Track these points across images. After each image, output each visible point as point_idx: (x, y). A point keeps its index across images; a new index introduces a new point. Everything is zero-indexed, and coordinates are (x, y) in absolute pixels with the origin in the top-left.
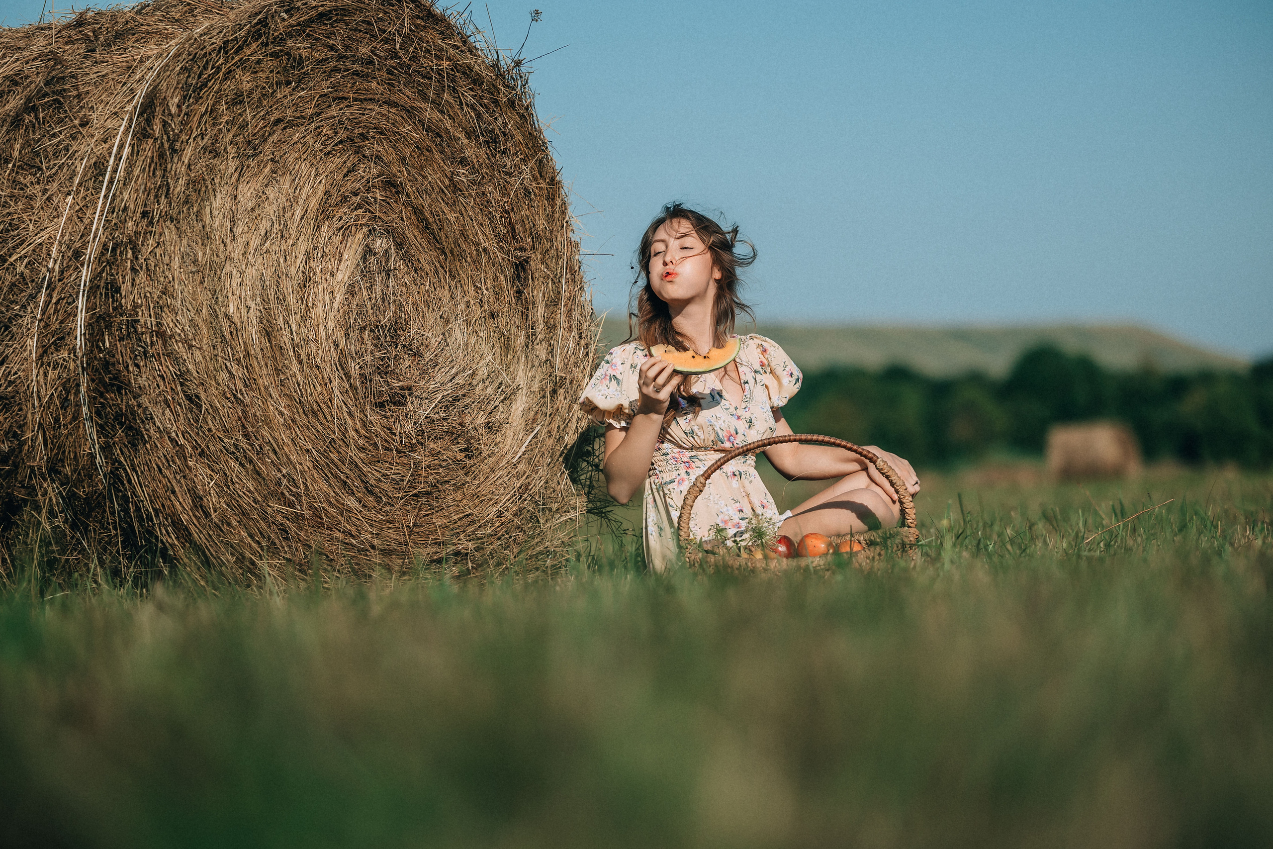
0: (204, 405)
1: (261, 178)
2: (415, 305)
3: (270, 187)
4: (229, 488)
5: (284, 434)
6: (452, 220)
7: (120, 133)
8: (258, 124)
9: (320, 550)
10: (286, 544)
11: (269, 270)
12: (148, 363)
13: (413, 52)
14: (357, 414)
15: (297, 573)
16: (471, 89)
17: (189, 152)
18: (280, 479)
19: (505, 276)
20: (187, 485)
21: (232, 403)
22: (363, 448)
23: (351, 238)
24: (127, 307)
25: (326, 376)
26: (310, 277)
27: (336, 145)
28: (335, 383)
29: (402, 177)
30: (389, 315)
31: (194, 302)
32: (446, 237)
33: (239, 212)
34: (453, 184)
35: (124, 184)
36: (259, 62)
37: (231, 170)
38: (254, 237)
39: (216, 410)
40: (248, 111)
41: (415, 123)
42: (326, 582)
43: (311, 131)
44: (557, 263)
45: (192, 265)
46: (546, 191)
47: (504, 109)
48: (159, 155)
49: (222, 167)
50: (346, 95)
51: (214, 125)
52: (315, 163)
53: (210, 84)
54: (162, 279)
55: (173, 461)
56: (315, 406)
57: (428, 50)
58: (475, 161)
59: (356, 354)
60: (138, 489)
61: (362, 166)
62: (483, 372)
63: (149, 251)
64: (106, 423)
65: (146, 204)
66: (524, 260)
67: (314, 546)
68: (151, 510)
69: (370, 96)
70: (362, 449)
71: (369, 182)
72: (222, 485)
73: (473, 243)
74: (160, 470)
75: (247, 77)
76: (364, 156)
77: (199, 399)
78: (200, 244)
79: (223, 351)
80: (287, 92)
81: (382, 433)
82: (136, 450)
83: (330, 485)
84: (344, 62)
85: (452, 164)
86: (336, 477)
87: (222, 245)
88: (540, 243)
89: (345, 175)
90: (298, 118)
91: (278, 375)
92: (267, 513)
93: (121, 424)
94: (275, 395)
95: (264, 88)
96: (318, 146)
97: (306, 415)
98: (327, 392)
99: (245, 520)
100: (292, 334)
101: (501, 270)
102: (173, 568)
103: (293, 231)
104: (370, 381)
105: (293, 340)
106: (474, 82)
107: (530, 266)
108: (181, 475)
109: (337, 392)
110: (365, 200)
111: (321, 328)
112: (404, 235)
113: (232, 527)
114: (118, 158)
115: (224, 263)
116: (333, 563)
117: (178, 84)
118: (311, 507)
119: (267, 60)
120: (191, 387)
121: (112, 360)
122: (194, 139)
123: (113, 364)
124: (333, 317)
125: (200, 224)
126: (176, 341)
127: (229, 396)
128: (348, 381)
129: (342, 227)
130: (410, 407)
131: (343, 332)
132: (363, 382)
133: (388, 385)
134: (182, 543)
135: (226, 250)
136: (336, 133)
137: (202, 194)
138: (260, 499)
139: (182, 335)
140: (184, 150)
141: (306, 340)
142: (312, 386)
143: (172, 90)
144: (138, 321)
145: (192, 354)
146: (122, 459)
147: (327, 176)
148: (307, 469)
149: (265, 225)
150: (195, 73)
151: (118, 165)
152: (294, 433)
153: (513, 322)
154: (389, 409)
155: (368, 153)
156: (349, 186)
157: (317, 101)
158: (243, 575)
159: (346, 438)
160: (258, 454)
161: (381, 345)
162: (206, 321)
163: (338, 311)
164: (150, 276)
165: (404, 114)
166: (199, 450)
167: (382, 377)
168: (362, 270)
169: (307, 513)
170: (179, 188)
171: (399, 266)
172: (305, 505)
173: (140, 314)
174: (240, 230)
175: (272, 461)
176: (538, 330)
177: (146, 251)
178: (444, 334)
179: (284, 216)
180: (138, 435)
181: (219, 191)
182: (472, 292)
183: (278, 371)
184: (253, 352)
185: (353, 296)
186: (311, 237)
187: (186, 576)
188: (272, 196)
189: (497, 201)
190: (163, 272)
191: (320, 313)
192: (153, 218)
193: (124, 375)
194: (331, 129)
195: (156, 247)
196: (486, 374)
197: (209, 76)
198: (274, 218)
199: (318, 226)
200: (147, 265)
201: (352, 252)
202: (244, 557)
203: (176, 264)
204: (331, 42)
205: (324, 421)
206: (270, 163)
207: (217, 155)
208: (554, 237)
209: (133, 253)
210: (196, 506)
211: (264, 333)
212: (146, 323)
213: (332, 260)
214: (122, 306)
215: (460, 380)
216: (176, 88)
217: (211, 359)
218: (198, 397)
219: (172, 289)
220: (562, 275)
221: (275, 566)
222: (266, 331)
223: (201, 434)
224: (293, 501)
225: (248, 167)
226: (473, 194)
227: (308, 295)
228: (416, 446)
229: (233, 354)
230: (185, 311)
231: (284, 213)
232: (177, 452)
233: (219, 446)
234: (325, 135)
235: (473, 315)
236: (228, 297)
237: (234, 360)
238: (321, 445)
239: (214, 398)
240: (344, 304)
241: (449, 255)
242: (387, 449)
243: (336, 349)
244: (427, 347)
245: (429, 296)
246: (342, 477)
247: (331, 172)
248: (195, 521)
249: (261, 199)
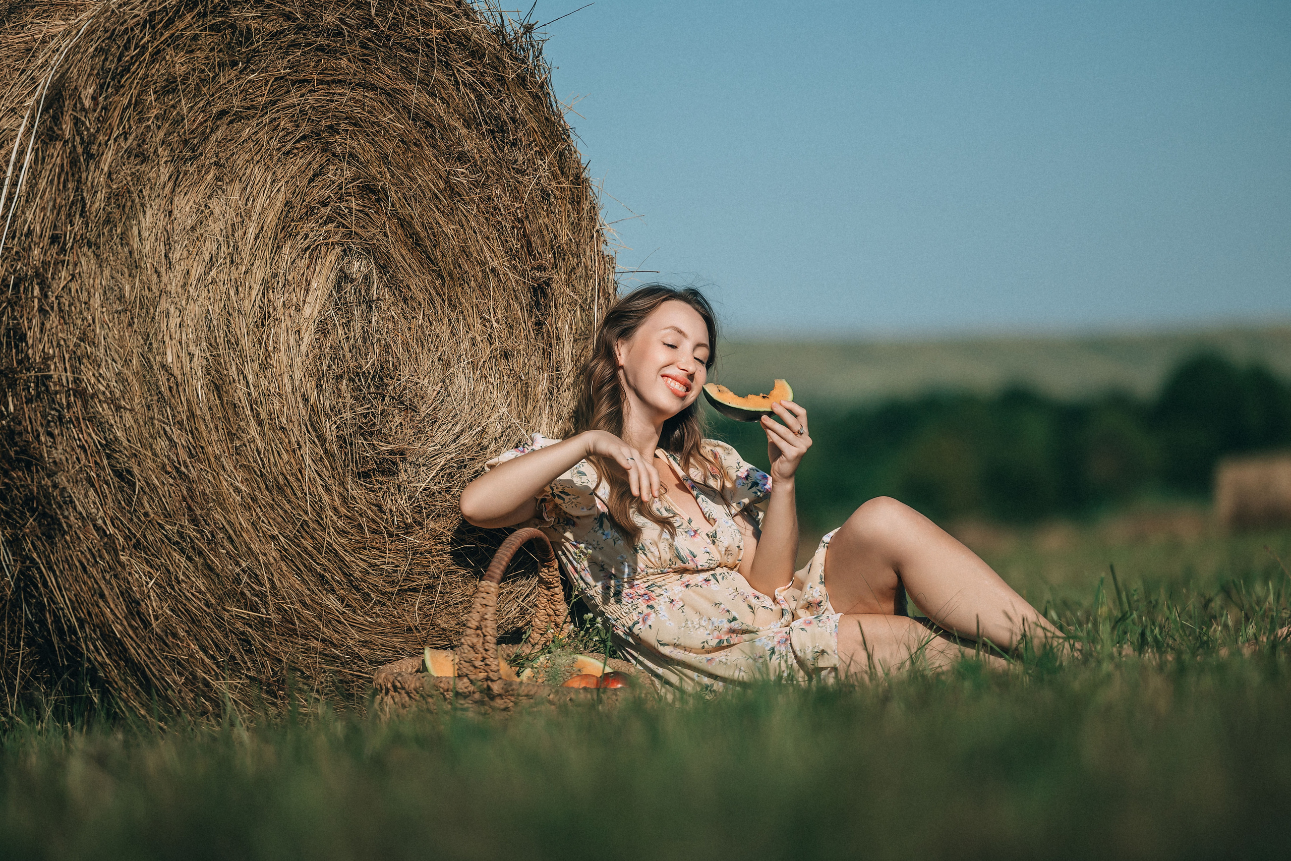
0: (137, 483)
1: (203, 187)
2: (405, 344)
3: (214, 199)
4: (173, 589)
5: (242, 517)
6: (450, 233)
7: (20, 135)
8: (196, 118)
9: (293, 664)
10: (249, 658)
11: (216, 306)
12: (65, 430)
13: (393, 18)
14: (335, 488)
15: (265, 696)
16: (468, 64)
17: (108, 156)
19: (521, 304)
20: (119, 586)
21: (174, 478)
22: (345, 532)
23: (319, 261)
24: (35, 360)
25: (293, 440)
26: (269, 312)
27: (298, 141)
28: (306, 449)
29: (385, 181)
30: (372, 358)
31: (122, 351)
32: (444, 256)
33: (176, 232)
34: (450, 186)
35: (27, 201)
36: (195, 38)
37: (164, 178)
38: (195, 264)
39: (154, 488)
40: (183, 102)
41: (398, 110)
42: (303, 706)
43: (265, 125)
44: (586, 285)
45: (118, 302)
46: (569, 193)
47: (512, 88)
48: (71, 162)
49: (152, 175)
50: (308, 77)
51: (140, 121)
52: (271, 165)
53: (133, 69)
54: (79, 322)
55: (101, 557)
56: (281, 479)
57: (412, 15)
58: (477, 157)
59: (332, 410)
60: (57, 593)
61: (331, 167)
62: (495, 429)
63: (61, 286)
64: (13, 510)
65: (55, 226)
66: (544, 282)
67: (285, 660)
68: (74, 620)
69: (340, 77)
70: (342, 533)
71: (341, 189)
72: (165, 585)
73: (477, 262)
74: (84, 568)
75: (180, 58)
76: (334, 155)
77: (132, 476)
78: (127, 275)
79: (160, 412)
80: (233, 75)
81: (369, 512)
82: (53, 544)
83: (303, 581)
84: (304, 35)
85: (447, 161)
86: (310, 569)
87: (155, 276)
88: (564, 259)
89: (311, 180)
90: (248, 108)
91: (232, 441)
92: (223, 620)
93: (33, 511)
94: (229, 466)
95: (203, 71)
96: (274, 143)
97: (270, 492)
98: (295, 461)
99: (195, 629)
100: (248, 387)
101: (515, 296)
102: (105, 694)
103: (246, 255)
104: (351, 444)
105: (249, 394)
106: (473, 54)
107: (552, 289)
108: (112, 573)
109: (308, 461)
110: (337, 211)
111: (286, 379)
112: (388, 255)
113: (179, 639)
114: (18, 167)
115: (158, 299)
116: (311, 681)
117: (92, 69)
118: (279, 609)
119: (206, 36)
120: (121, 460)
121: (18, 428)
122: (115, 140)
123: (20, 434)
124: (300, 364)
125: (126, 249)
126: (100, 401)
127: (170, 470)
128: (322, 446)
129: (308, 248)
130: (403, 476)
131: (313, 383)
132: (341, 447)
133: (374, 448)
134: (115, 661)
135: (160, 282)
136: (297, 126)
137: (127, 210)
138: (213, 602)
139: (107, 392)
140: (103, 154)
141: (267, 395)
142: (275, 453)
143: (85, 78)
144: (51, 377)
145: (121, 417)
146: (35, 555)
147: (287, 182)
148: (272, 561)
149: (209, 248)
150: (114, 55)
151: (18, 177)
152: (254, 514)
153: (532, 363)
154: (376, 480)
155: (338, 150)
156: (317, 194)
157: (272, 86)
158: (194, 699)
159: (322, 519)
160: (209, 544)
161: (364, 398)
162: (138, 373)
163: (307, 355)
164: (63, 318)
165: (383, 99)
166: (134, 540)
167: (366, 440)
168: (336, 302)
169: (275, 617)
170: (98, 203)
171: (384, 295)
172: (272, 608)
173: (52, 367)
174: (177, 255)
175: (228, 553)
176: (565, 372)
177: (57, 286)
178: (443, 381)
179: (233, 235)
180: (54, 523)
181: (148, 206)
182: (479, 326)
183: (231, 436)
184: (198, 412)
185: (325, 336)
186: (269, 262)
187: (122, 704)
188: (217, 211)
189: (507, 208)
190: (81, 312)
191: (284, 358)
192: (65, 244)
193: (34, 448)
194: (291, 122)
195: (71, 281)
196: (500, 431)
197: (132, 58)
198: (221, 239)
199: (278, 247)
200: (59, 304)
201: (322, 279)
202: (195, 677)
203: (96, 302)
204: (287, 9)
205: (293, 498)
206: (213, 167)
207: (145, 159)
208: (582, 251)
209: (41, 289)
210: (132, 614)
211: (212, 387)
212: (60, 379)
213: (297, 290)
214: (29, 358)
215: (465, 439)
216: (90, 75)
217: (146, 423)
218: (129, 472)
219: (92, 335)
220: (593, 301)
221: (236, 687)
222: (215, 384)
223: (135, 520)
224: (256, 602)
225: (185, 174)
226: (476, 198)
227: (268, 337)
228: (412, 527)
229: (173, 416)
230: (110, 361)
231: (233, 231)
232: (105, 544)
233: (159, 535)
234: (283, 130)
235: (480, 355)
236: (164, 342)
237: (174, 424)
238: (290, 530)
239: (150, 472)
240: (313, 347)
241: (447, 279)
242: (374, 532)
243: (305, 405)
244: (423, 398)
245: (423, 333)
246: (319, 569)
247: (292, 177)
248: (131, 633)
249: (203, 214)
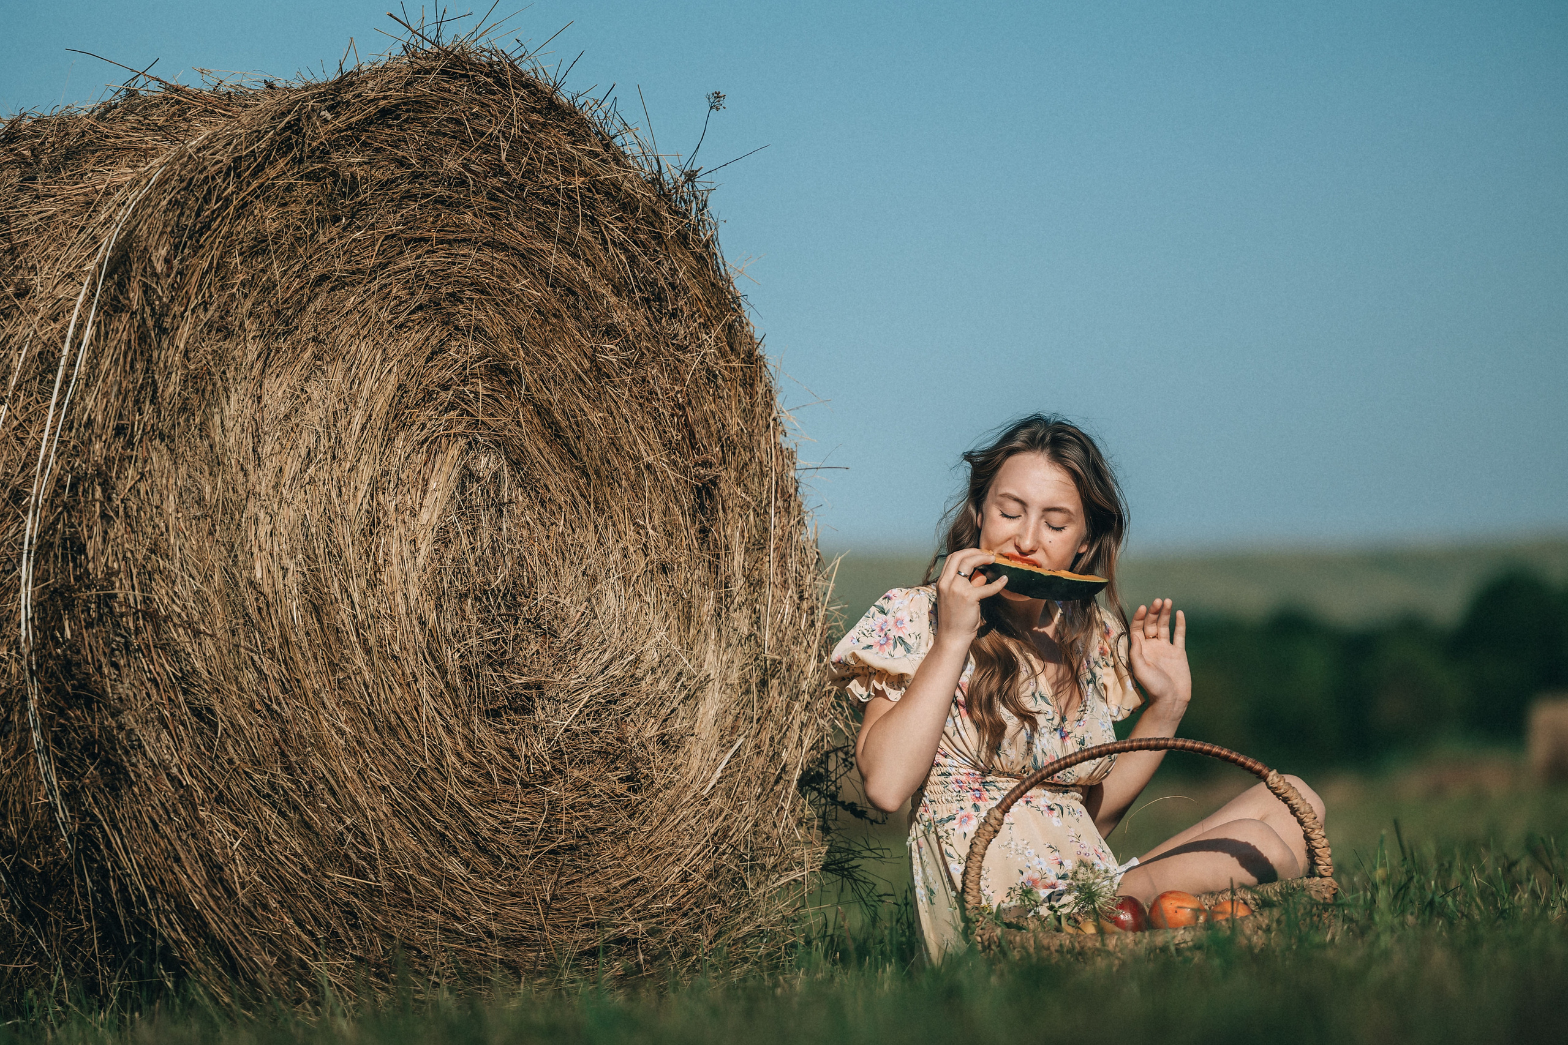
0: (220, 724)
1: (298, 367)
2: (543, 556)
3: (313, 383)
4: (263, 851)
5: (346, 764)
6: (597, 422)
7: (78, 306)
8: (291, 284)
9: (407, 942)
10: (355, 934)
11: (315, 510)
12: (132, 660)
13: (528, 164)
14: (459, 729)
15: (374, 979)
16: (619, 219)
17: (185, 331)
18: (342, 834)
19: (682, 507)
20: (198, 848)
21: (265, 718)
22: (470, 782)
23: (440, 455)
24: (97, 575)
25: (408, 671)
26: (378, 518)
27: (413, 312)
28: (423, 683)
29: (519, 360)
30: (503, 573)
31: (201, 565)
32: (589, 449)
33: (266, 422)
34: (596, 366)
35: (87, 385)
36: (289, 188)
37: (251, 357)
38: (290, 460)
39: (239, 730)
40: (275, 266)
41: (534, 274)
42: (419, 992)
43: (373, 293)
44: (761, 484)
45: (196, 506)
46: (741, 373)
47: (671, 248)
48: (140, 338)
49: (238, 353)
50: (426, 235)
51: (223, 288)
52: (381, 341)
53: (214, 225)
54: (150, 530)
55: (176, 812)
56: (393, 719)
57: (551, 160)
58: (629, 330)
59: (454, 635)
60: (122, 856)
61: (454, 343)
62: (652, 657)
63: (128, 487)
64: (69, 756)
65: (121, 415)
66: (710, 481)
67: (397, 936)
68: (143, 889)
69: (464, 235)
70: (468, 783)
71: (465, 369)
72: (253, 846)
73: (630, 457)
74: (156, 826)
75: (271, 212)
76: (457, 328)
77: (214, 714)
78: (207, 474)
79: (248, 638)
80: (335, 233)
81: (499, 757)
82: (118, 797)
83: (420, 841)
84: (421, 184)
85: (593, 336)
86: (429, 827)
87: (241, 475)
88: (734, 453)
89: (429, 359)
90: (353, 273)
91: (334, 673)
92: (324, 888)
93: (93, 757)
94: (331, 704)
95: (299, 228)
96: (385, 315)
97: (380, 733)
98: (410, 696)
99: (289, 899)
100: (353, 607)
101: (675, 497)
102: (180, 978)
103: (350, 449)
104: (477, 677)
105: (355, 617)
106: (623, 207)
107: (719, 489)
108: (189, 832)
109: (426, 696)
110: (461, 397)
111: (399, 597)
112: (522, 449)
113: (270, 911)
114: (77, 344)
115: (244, 502)
116: (429, 962)
117: (165, 226)
118: (391, 876)
119: (302, 185)
120: (200, 696)
121: (76, 658)
122: (193, 311)
123: (78, 665)
124: (416, 580)
125: (206, 443)
126: (175, 625)
127: (258, 707)
128: (442, 678)
129: (426, 440)
130: (540, 715)
131: (432, 602)
132: (465, 679)
133: (505, 681)
134: (193, 938)
135: (247, 481)
136: (413, 294)
137: (207, 396)
138: (312, 866)
139: (184, 615)
140: (178, 328)
141: (376, 617)
142: (386, 687)
143: (157, 237)
144: (115, 596)
145: (200, 644)
146: (96, 811)
147: (400, 361)
148: (382, 817)
149: (306, 441)
150: (191, 209)
151: (76, 355)
152: (361, 761)
153: (695, 578)
154: (508, 720)
155: (462, 322)
156: (436, 375)
157: (381, 245)
158: (288, 984)
159: (443, 767)
160: (306, 796)
161: (492, 621)
162: (220, 591)
163: (425, 570)
164: (131, 526)
165: (516, 260)
166: (216, 792)
167: (495, 671)
168: (459, 505)
169: (386, 885)
170: (171, 387)
171: (517, 497)
172: (382, 873)
173: (117, 584)
174: (267, 449)
175: (329, 807)
176: (735, 589)
177: (123, 487)
178: (589, 600)
179: (335, 426)
180: (119, 773)
181: (233, 390)
182: (631, 533)
183: (333, 667)
184: (293, 639)
185: (446, 546)
186: (378, 457)
187: (200, 990)
188: (316, 396)
189: (665, 391)
190: (152, 519)
191: (397, 573)
192: (132, 436)
193: (95, 681)
194: (405, 289)
195: (139, 480)
196: (657, 660)
197: (213, 212)
198: (320, 430)
199: (389, 439)
200: (125, 508)
201: (443, 478)
202: (289, 957)
203: (170, 506)
204: (400, 153)
205: (407, 742)
206: (311, 344)
207: (228, 334)
208: (755, 444)
209: (104, 491)
210: (213, 881)
211: (310, 607)
212: (126, 599)
213: (413, 491)
214: (89, 574)
215: (616, 671)
216: (162, 233)
217: (230, 652)
218: (210, 711)
219: (164, 545)
220: (769, 503)
221: (339, 969)
222: (314, 604)
223: (217, 768)
224: (363, 866)
225: (278, 352)
226: (628, 381)
227: (377, 547)
228: (552, 776)
229: (263, 642)
230: (186, 578)
231: (335, 421)
232: (181, 796)
233: (246, 786)
234: (395, 298)
235: (633, 568)
236: (252, 554)
237: (264, 652)
238: (404, 780)
239: (236, 711)
240: (432, 560)
241: (594, 477)
242: (506, 782)
243: (422, 630)
244: (564, 620)
245: (564, 542)
246: (439, 827)
247: (406, 355)
248: (212, 904)
249: (299, 401)
